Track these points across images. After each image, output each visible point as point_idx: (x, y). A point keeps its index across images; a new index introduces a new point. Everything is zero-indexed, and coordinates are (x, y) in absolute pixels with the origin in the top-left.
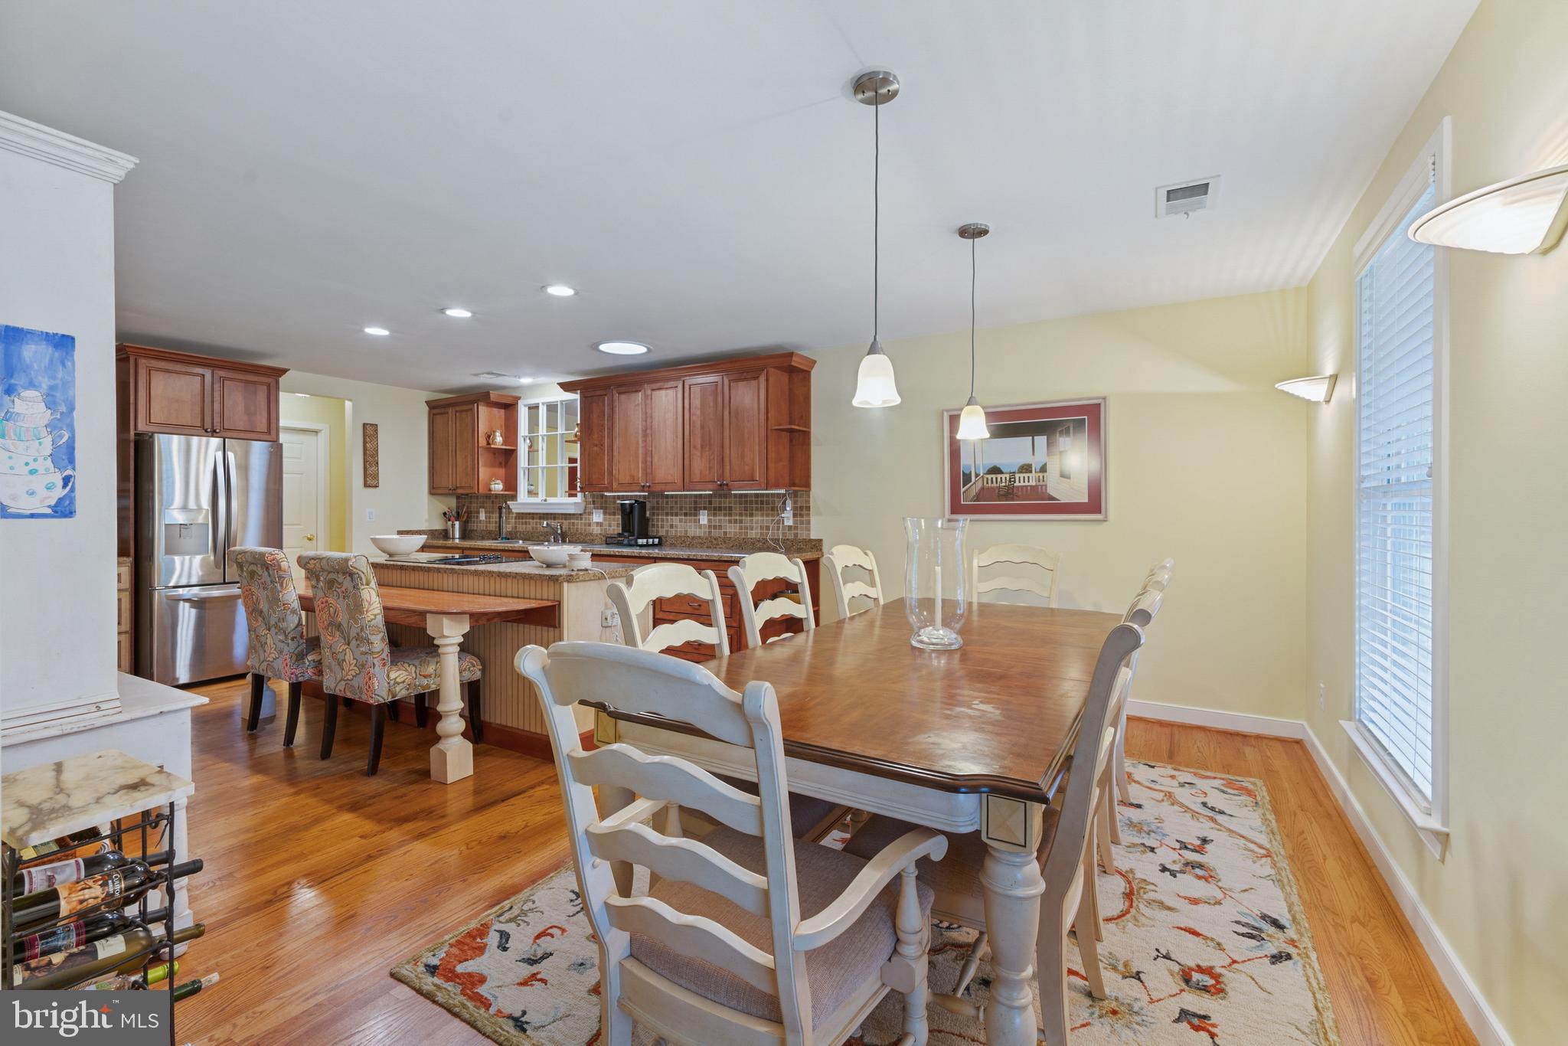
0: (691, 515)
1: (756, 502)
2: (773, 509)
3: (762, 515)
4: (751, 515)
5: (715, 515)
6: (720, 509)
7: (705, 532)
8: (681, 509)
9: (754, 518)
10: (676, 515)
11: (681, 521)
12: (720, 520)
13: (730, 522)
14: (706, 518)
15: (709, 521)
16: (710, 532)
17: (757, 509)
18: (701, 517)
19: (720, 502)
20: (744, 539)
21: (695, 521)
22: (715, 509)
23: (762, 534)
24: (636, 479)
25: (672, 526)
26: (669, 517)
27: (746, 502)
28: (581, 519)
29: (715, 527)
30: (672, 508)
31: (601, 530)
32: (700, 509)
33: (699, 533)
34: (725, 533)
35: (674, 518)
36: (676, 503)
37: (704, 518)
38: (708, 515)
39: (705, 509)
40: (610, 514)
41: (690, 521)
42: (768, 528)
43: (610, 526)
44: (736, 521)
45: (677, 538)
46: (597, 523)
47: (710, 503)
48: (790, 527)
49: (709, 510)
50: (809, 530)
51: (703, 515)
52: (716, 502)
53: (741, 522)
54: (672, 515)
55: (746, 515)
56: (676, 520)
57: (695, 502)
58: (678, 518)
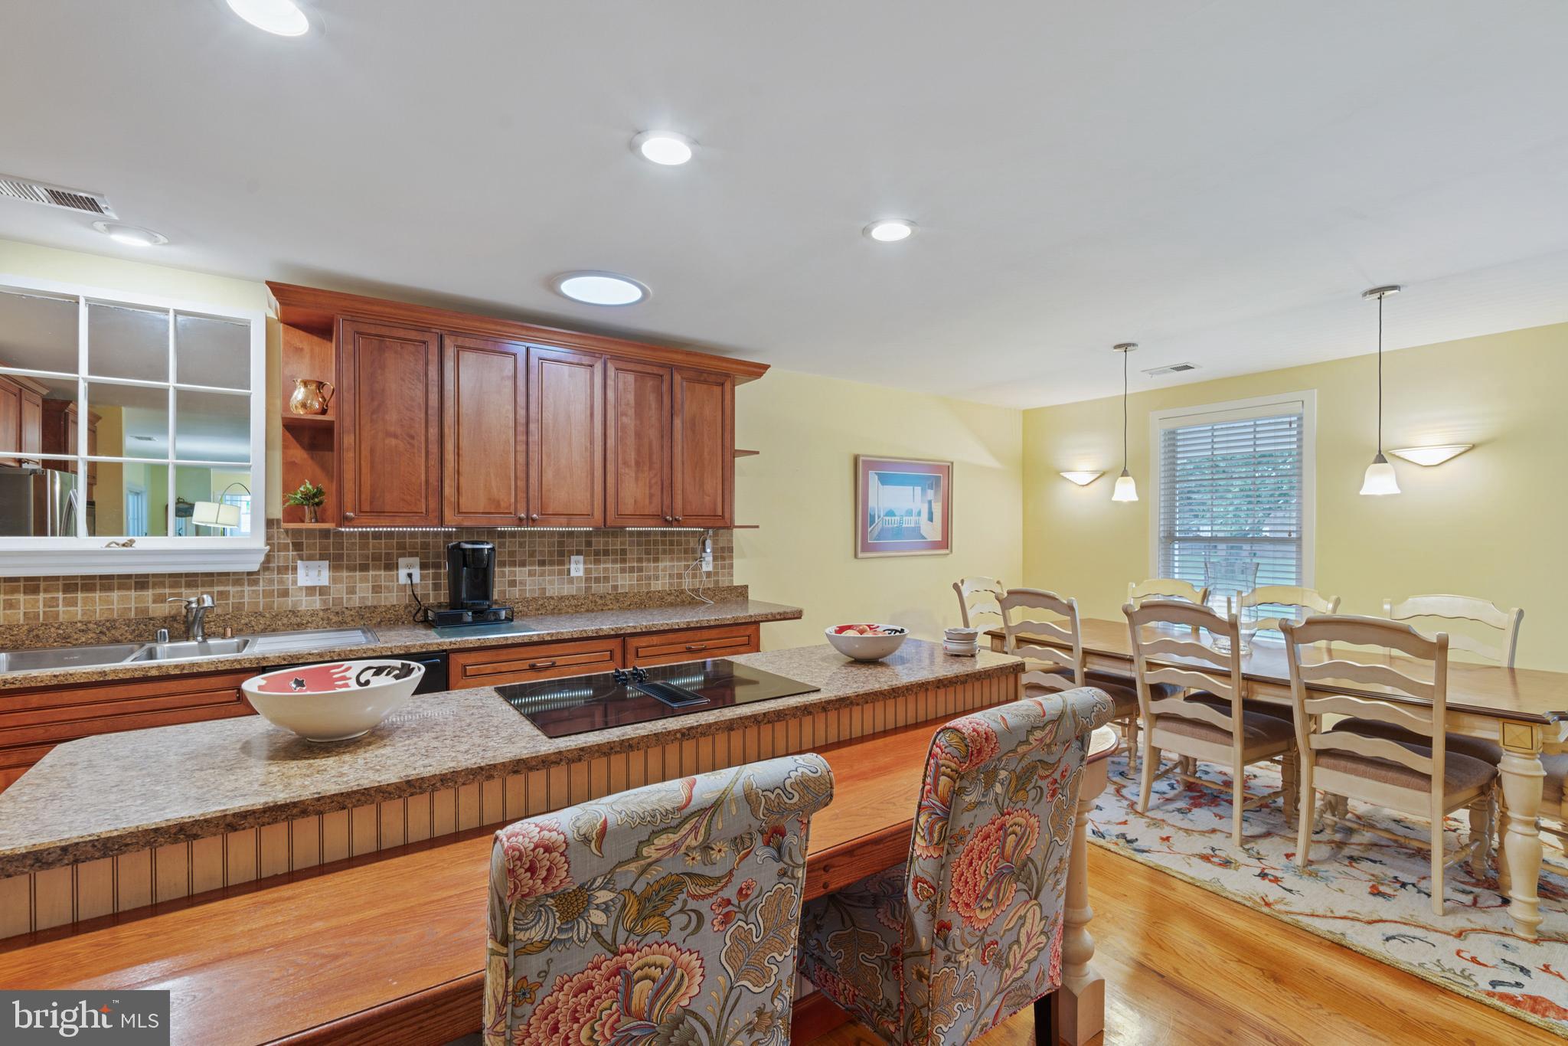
0: (552, 563)
1: (664, 543)
2: (686, 552)
3: (672, 560)
4: (656, 560)
5: (597, 562)
6: (606, 553)
7: (579, 589)
8: (532, 554)
9: (661, 565)
10: (523, 564)
11: (531, 574)
12: (606, 570)
13: (623, 571)
14: (581, 566)
15: (587, 570)
16: (588, 589)
17: (664, 552)
18: (573, 566)
19: (606, 544)
20: (648, 593)
21: (560, 573)
22: (597, 553)
23: (671, 584)
24: (503, 504)
25: (512, 584)
26: (507, 569)
27: (648, 543)
28: (256, 582)
29: (597, 580)
30: (512, 554)
31: (324, 602)
32: (571, 553)
33: (567, 590)
34: (615, 587)
35: (517, 569)
36: (521, 545)
37: (577, 567)
38: (585, 563)
39: (579, 553)
40: (351, 568)
41: (551, 573)
42: (680, 576)
43: (351, 591)
44: (632, 569)
45: (527, 602)
46: (310, 590)
47: (589, 544)
48: (709, 574)
49: (587, 555)
50: (732, 576)
51: (577, 563)
52: (599, 543)
53: (640, 570)
54: (513, 564)
55: (649, 560)
56: (521, 573)
57: (561, 544)
58: (527, 569)
